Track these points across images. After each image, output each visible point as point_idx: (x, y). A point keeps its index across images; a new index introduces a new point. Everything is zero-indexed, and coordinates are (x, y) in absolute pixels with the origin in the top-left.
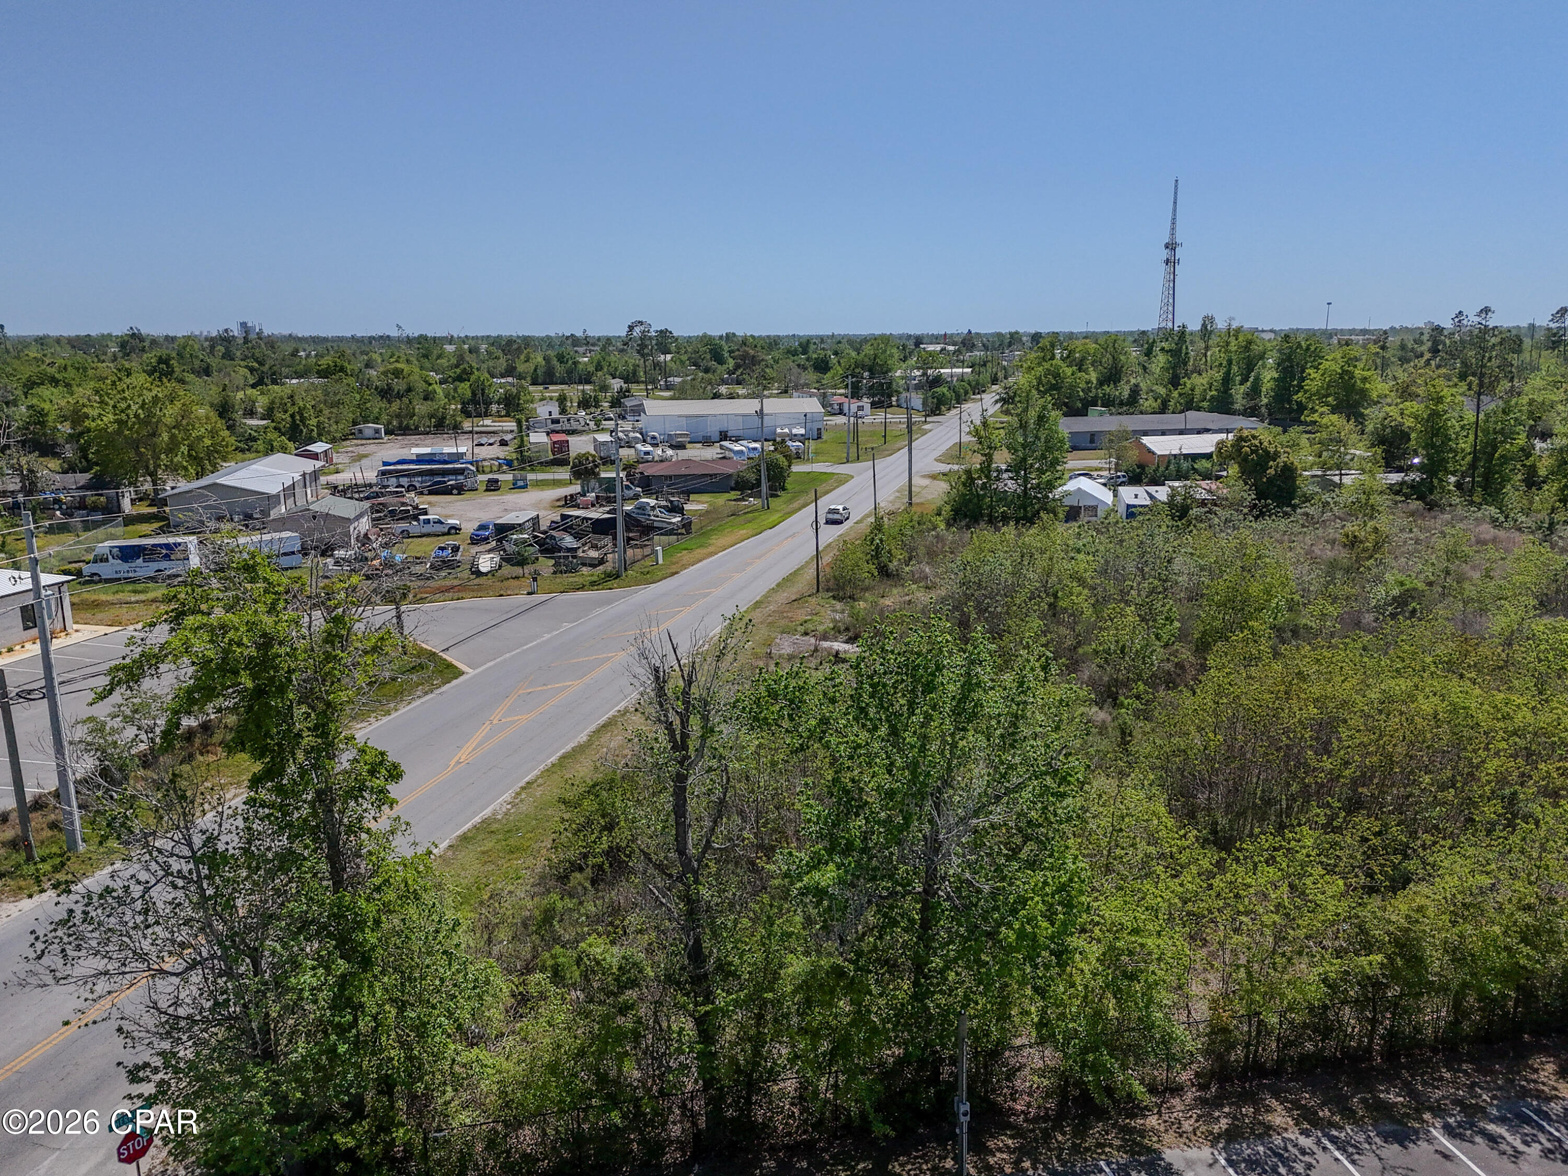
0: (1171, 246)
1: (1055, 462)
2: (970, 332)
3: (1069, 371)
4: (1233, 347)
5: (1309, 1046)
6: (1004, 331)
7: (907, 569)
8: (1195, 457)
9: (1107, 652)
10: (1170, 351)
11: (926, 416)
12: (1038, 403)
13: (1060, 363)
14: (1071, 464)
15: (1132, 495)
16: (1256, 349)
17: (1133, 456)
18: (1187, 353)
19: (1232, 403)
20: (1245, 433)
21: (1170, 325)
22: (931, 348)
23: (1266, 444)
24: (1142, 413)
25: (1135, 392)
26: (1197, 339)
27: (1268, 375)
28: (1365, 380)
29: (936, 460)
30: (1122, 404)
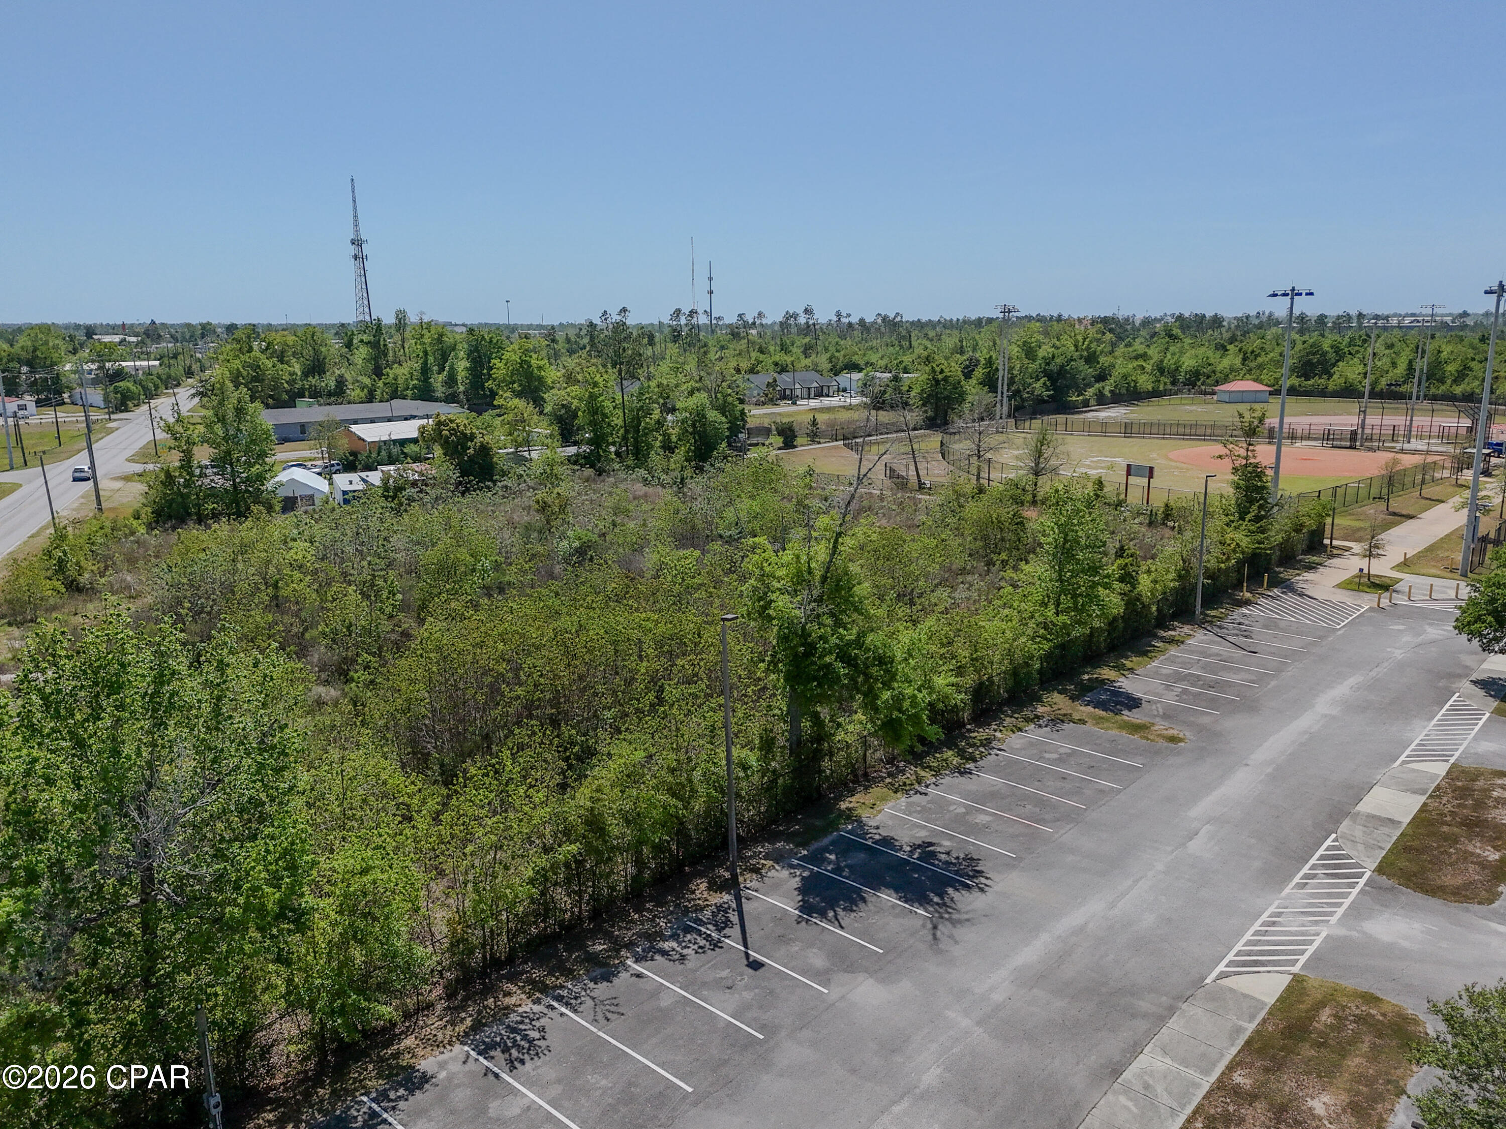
0: (357, 242)
1: (262, 455)
2: (153, 322)
3: (269, 364)
4: (427, 340)
5: (533, 930)
6: (194, 321)
7: (103, 580)
8: (403, 442)
9: (335, 632)
10: (369, 342)
11: (109, 413)
12: (234, 396)
13: (258, 354)
14: (280, 456)
15: (345, 481)
16: (448, 340)
17: (344, 445)
18: (385, 345)
19: (434, 391)
20: (443, 418)
21: (368, 318)
22: (107, 339)
23: (462, 428)
24: (349, 403)
25: (341, 382)
26: (393, 331)
27: (462, 366)
28: (540, 368)
29: (128, 460)
30: (330, 394)
